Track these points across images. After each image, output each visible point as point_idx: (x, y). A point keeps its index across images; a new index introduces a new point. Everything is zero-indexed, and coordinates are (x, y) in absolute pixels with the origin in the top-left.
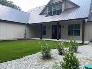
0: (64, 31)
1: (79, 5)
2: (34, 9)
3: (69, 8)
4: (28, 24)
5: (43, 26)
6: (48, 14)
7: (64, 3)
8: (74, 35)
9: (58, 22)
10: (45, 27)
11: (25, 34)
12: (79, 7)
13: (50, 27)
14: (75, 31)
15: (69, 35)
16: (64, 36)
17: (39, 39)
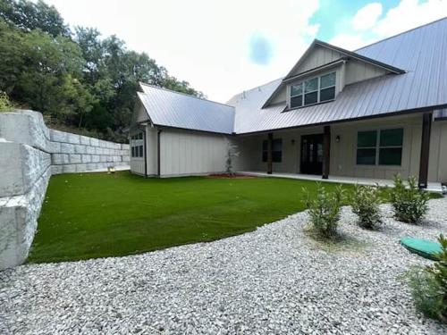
0: (343, 152)
1: (401, 68)
2: (244, 95)
3: (360, 79)
4: (234, 134)
5: (274, 138)
6: (289, 103)
7: (343, 67)
8: (377, 162)
9: (327, 126)
10: (279, 141)
11: (229, 162)
12: (402, 72)
13: (293, 141)
14: (381, 150)
15: (359, 162)
16: (340, 167)
17: (266, 175)
